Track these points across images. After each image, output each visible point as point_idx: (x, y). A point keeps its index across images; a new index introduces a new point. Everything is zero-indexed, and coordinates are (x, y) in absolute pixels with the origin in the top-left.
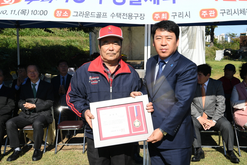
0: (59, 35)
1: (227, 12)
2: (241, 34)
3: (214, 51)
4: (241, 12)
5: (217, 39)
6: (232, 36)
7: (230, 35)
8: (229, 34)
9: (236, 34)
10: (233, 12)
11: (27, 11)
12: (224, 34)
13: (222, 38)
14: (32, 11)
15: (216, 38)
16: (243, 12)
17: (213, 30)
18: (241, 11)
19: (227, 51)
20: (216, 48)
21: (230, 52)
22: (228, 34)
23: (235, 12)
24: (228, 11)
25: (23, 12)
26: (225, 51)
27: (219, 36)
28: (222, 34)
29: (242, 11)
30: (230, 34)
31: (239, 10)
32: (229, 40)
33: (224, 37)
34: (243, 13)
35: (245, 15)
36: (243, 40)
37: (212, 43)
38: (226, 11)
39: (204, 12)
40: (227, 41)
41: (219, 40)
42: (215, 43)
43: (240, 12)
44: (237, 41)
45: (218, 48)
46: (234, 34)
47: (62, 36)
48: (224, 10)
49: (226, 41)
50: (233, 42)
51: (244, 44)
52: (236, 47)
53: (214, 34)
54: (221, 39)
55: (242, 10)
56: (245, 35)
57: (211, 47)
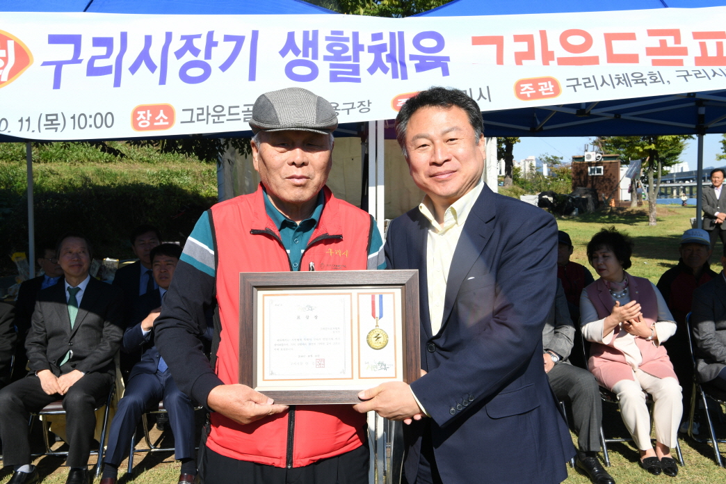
0: (141, 159)
1: (585, 83)
2: (575, 159)
4: (619, 82)
5: (519, 169)
6: (553, 161)
7: (548, 160)
8: (547, 158)
9: (562, 158)
10: (599, 82)
11: (60, 120)
12: (533, 158)
13: (531, 167)
14: (73, 117)
15: (516, 165)
16: (625, 80)
17: (510, 148)
18: (619, 79)
19: (546, 197)
20: (520, 189)
21: (551, 199)
22: (544, 158)
23: (604, 81)
24: (587, 80)
25: (52, 124)
26: (540, 196)
27: (522, 163)
28: (530, 158)
29: (621, 80)
30: (549, 157)
31: (613, 77)
32: (545, 172)
33: (534, 164)
34: (624, 82)
35: (631, 86)
36: (579, 170)
37: (509, 178)
38: (581, 81)
39: (527, 86)
40: (542, 174)
41: (522, 171)
42: (515, 179)
43: (616, 81)
44: (564, 173)
45: (524, 191)
46: (556, 158)
47: (148, 162)
48: (577, 79)
49: (539, 174)
50: (554, 176)
51: (580, 181)
52: (564, 187)
53: (512, 157)
54: (528, 169)
55: (621, 76)
56: (584, 160)
57: (507, 186)
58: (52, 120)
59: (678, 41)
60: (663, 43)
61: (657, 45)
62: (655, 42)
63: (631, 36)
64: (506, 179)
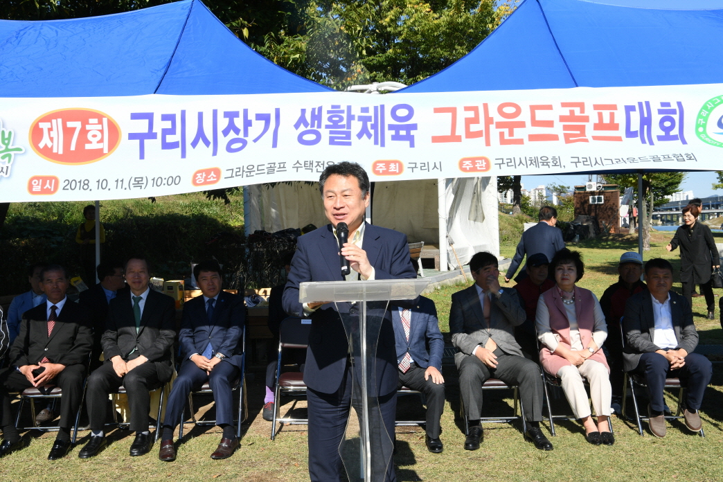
2: (577, 188)
3: (520, 225)
5: (529, 198)
6: (561, 190)
7: (556, 189)
8: (554, 187)
9: (569, 188)
11: (144, 181)
12: (543, 187)
13: (541, 196)
14: (153, 180)
15: (526, 194)
16: (535, 162)
18: (531, 161)
20: (525, 217)
22: (551, 188)
23: (521, 162)
25: (138, 183)
27: (532, 192)
28: (539, 187)
30: (556, 186)
32: (555, 200)
33: (544, 194)
37: (518, 207)
40: (551, 202)
41: (532, 199)
42: (524, 207)
43: (529, 162)
45: (529, 218)
46: (563, 187)
50: (564, 204)
54: (537, 197)
55: (533, 159)
56: (585, 190)
57: (515, 215)
58: (138, 181)
59: (582, 111)
60: (572, 112)
61: (568, 114)
62: (566, 112)
63: (549, 107)
64: (515, 207)
